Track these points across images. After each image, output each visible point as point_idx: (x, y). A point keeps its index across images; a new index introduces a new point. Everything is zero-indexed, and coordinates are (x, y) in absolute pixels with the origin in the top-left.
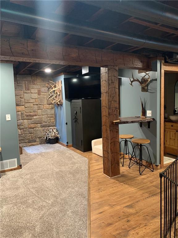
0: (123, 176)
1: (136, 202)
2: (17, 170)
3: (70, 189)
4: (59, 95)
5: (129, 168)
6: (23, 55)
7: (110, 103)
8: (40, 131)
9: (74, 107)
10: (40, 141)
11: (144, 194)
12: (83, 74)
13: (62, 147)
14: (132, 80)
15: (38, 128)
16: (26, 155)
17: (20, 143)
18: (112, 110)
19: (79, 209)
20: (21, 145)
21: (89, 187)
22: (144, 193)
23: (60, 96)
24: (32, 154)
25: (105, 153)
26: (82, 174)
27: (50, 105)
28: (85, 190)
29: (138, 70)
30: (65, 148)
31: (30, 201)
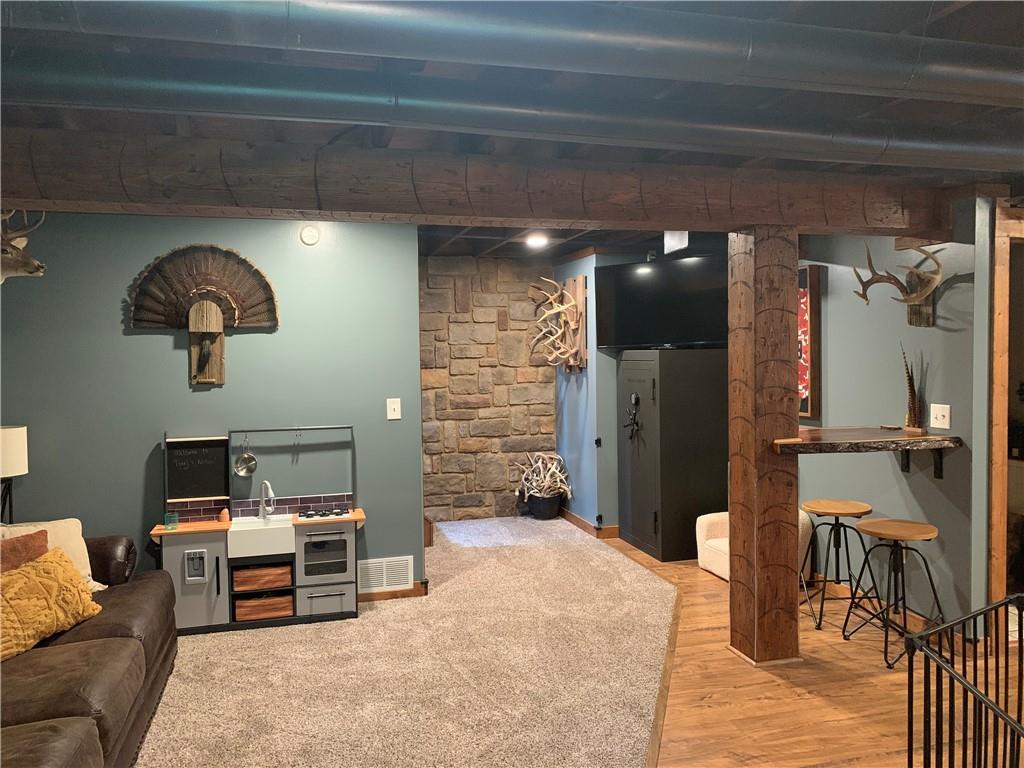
0: (811, 664)
1: (843, 761)
2: (413, 599)
3: (592, 683)
4: (575, 331)
5: (846, 638)
6: (452, 206)
7: (761, 368)
8: (500, 465)
9: (629, 380)
10: (497, 504)
11: (884, 739)
12: (666, 251)
13: (579, 533)
14: (866, 275)
15: (492, 455)
16: (445, 549)
17: (427, 504)
18: (771, 397)
19: (617, 750)
20: (429, 513)
21: (666, 684)
22: (884, 735)
23: (579, 336)
24: (469, 549)
25: (737, 566)
26: (646, 640)
27: (540, 369)
28: (647, 690)
29: (894, 238)
30: (590, 538)
31: (450, 701)
